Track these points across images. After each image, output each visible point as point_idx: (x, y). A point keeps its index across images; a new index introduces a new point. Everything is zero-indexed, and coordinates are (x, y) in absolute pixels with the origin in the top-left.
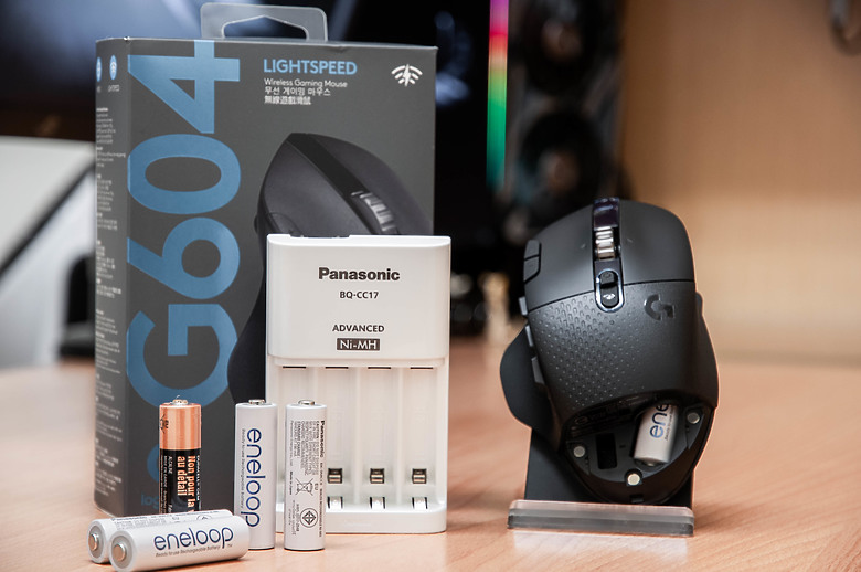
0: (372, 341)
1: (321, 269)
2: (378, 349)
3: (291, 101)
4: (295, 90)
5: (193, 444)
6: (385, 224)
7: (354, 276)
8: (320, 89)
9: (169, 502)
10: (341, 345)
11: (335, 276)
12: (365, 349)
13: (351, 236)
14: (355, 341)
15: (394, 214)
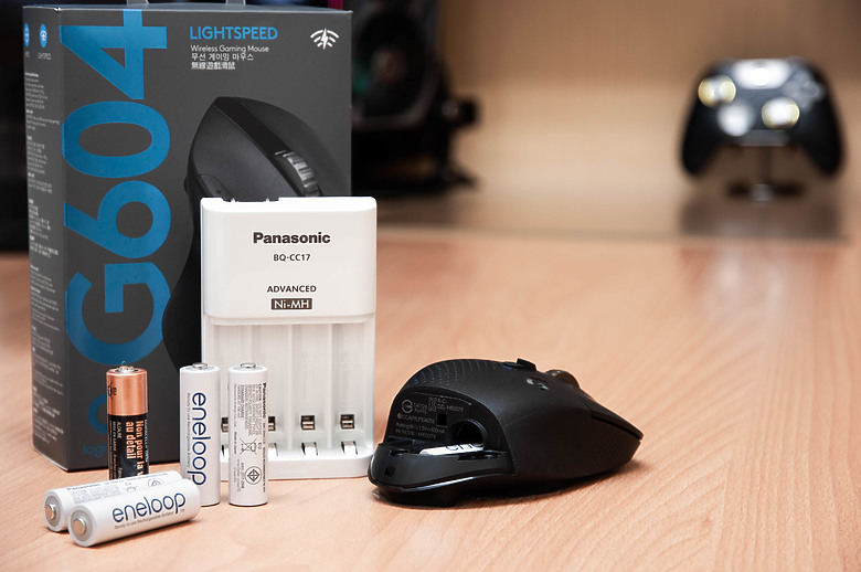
0: (305, 300)
1: (255, 234)
2: (310, 308)
3: (217, 66)
4: (220, 56)
5: (141, 409)
6: (306, 181)
7: (286, 239)
8: (243, 54)
9: (119, 465)
10: (275, 305)
11: (269, 240)
12: (298, 308)
13: (280, 199)
14: (289, 301)
15: (315, 172)
